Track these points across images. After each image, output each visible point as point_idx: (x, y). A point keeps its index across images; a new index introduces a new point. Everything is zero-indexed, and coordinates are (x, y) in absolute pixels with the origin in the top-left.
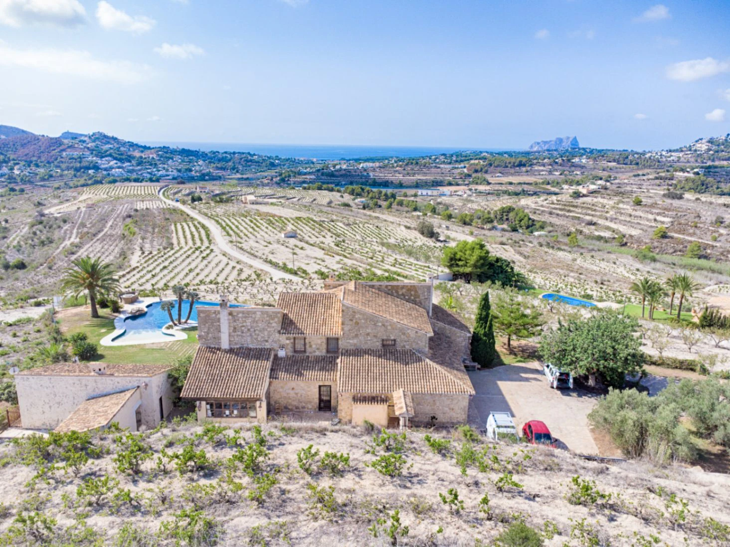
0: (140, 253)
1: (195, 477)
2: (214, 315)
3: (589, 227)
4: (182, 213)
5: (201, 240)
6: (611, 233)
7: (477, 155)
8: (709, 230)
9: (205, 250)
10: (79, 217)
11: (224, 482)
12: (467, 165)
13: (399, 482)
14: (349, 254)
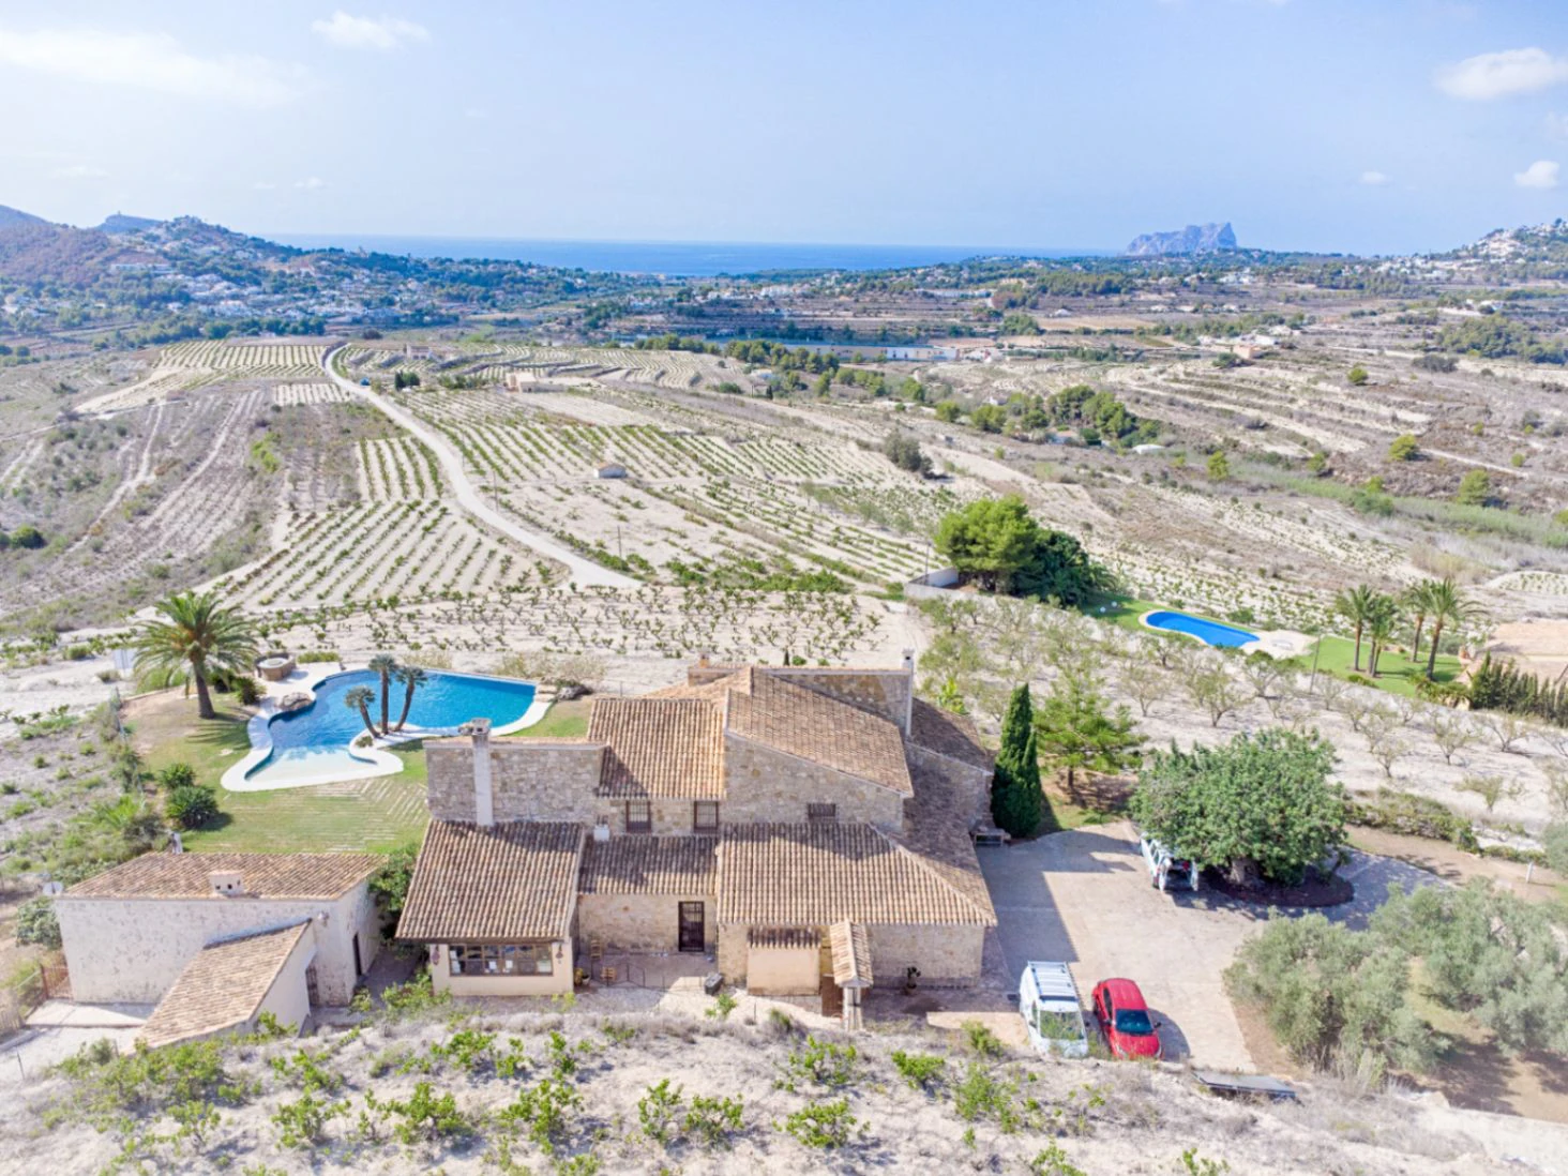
0: (289, 516)
1: (436, 1152)
2: (460, 759)
3: (1252, 433)
4: (379, 415)
5: (420, 483)
6: (1299, 447)
7: (1014, 265)
8: (1508, 442)
9: (428, 510)
10: (153, 423)
11: (494, 1163)
12: (992, 291)
13: (841, 1161)
14: (739, 515)
